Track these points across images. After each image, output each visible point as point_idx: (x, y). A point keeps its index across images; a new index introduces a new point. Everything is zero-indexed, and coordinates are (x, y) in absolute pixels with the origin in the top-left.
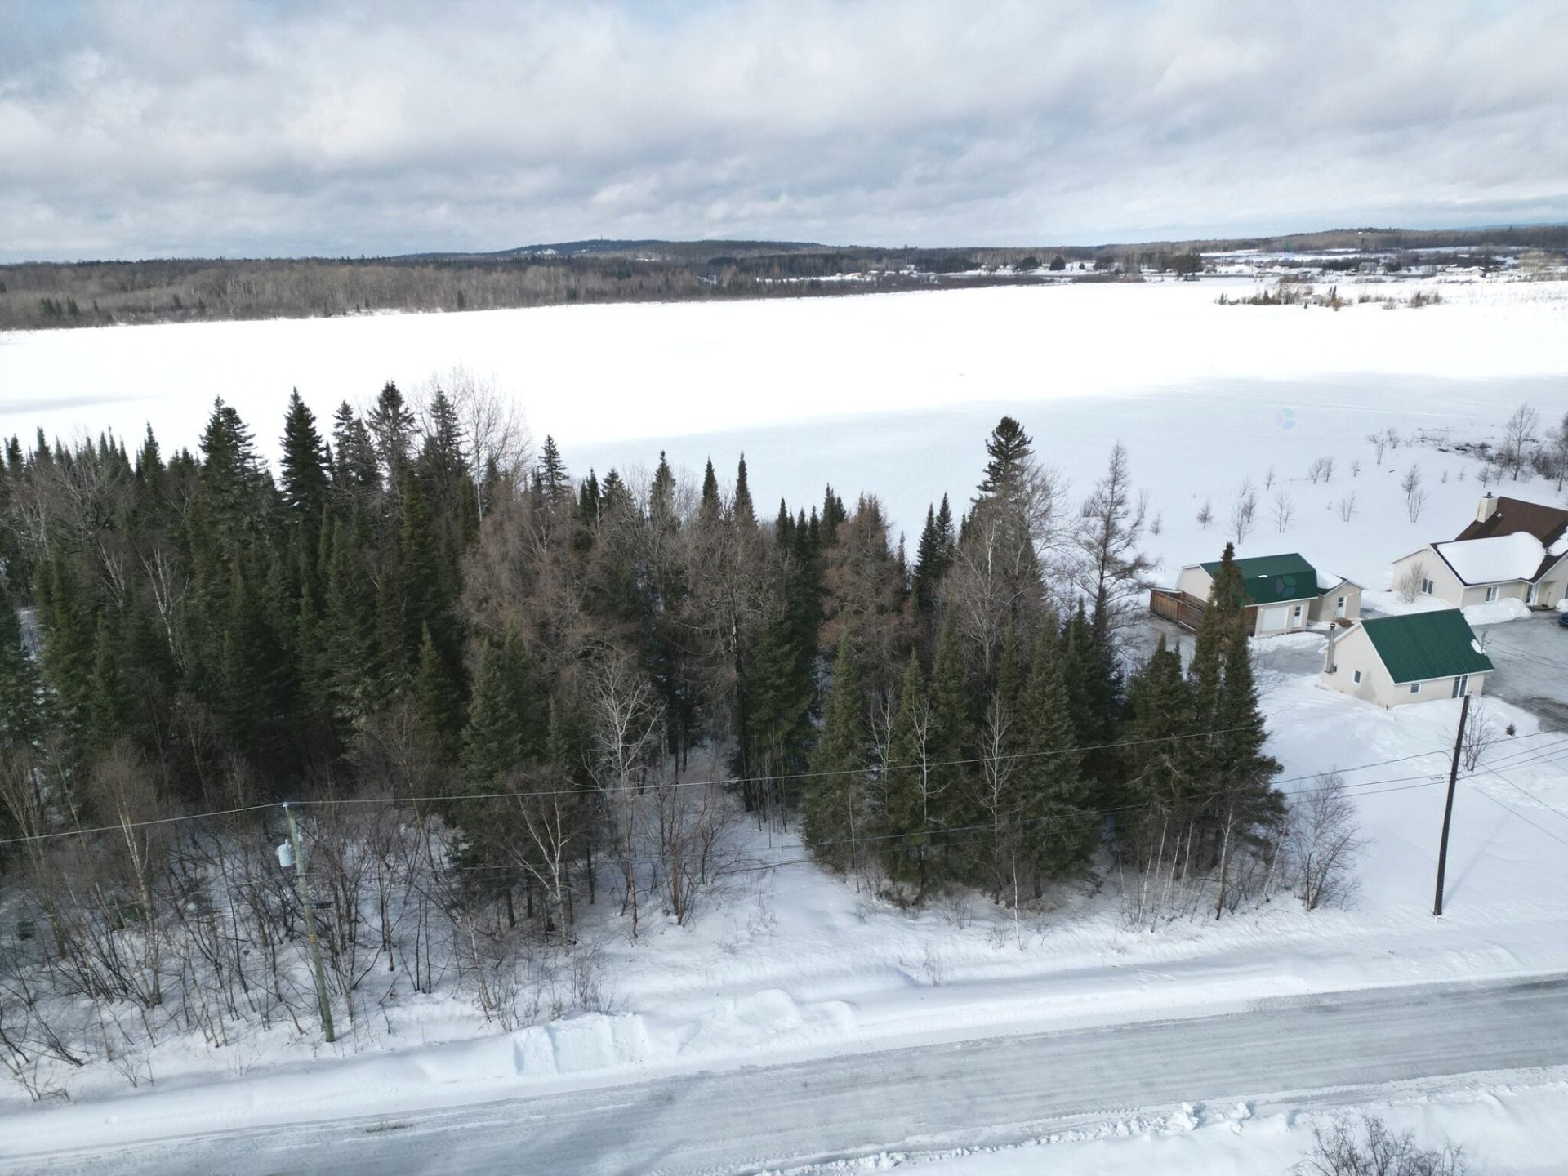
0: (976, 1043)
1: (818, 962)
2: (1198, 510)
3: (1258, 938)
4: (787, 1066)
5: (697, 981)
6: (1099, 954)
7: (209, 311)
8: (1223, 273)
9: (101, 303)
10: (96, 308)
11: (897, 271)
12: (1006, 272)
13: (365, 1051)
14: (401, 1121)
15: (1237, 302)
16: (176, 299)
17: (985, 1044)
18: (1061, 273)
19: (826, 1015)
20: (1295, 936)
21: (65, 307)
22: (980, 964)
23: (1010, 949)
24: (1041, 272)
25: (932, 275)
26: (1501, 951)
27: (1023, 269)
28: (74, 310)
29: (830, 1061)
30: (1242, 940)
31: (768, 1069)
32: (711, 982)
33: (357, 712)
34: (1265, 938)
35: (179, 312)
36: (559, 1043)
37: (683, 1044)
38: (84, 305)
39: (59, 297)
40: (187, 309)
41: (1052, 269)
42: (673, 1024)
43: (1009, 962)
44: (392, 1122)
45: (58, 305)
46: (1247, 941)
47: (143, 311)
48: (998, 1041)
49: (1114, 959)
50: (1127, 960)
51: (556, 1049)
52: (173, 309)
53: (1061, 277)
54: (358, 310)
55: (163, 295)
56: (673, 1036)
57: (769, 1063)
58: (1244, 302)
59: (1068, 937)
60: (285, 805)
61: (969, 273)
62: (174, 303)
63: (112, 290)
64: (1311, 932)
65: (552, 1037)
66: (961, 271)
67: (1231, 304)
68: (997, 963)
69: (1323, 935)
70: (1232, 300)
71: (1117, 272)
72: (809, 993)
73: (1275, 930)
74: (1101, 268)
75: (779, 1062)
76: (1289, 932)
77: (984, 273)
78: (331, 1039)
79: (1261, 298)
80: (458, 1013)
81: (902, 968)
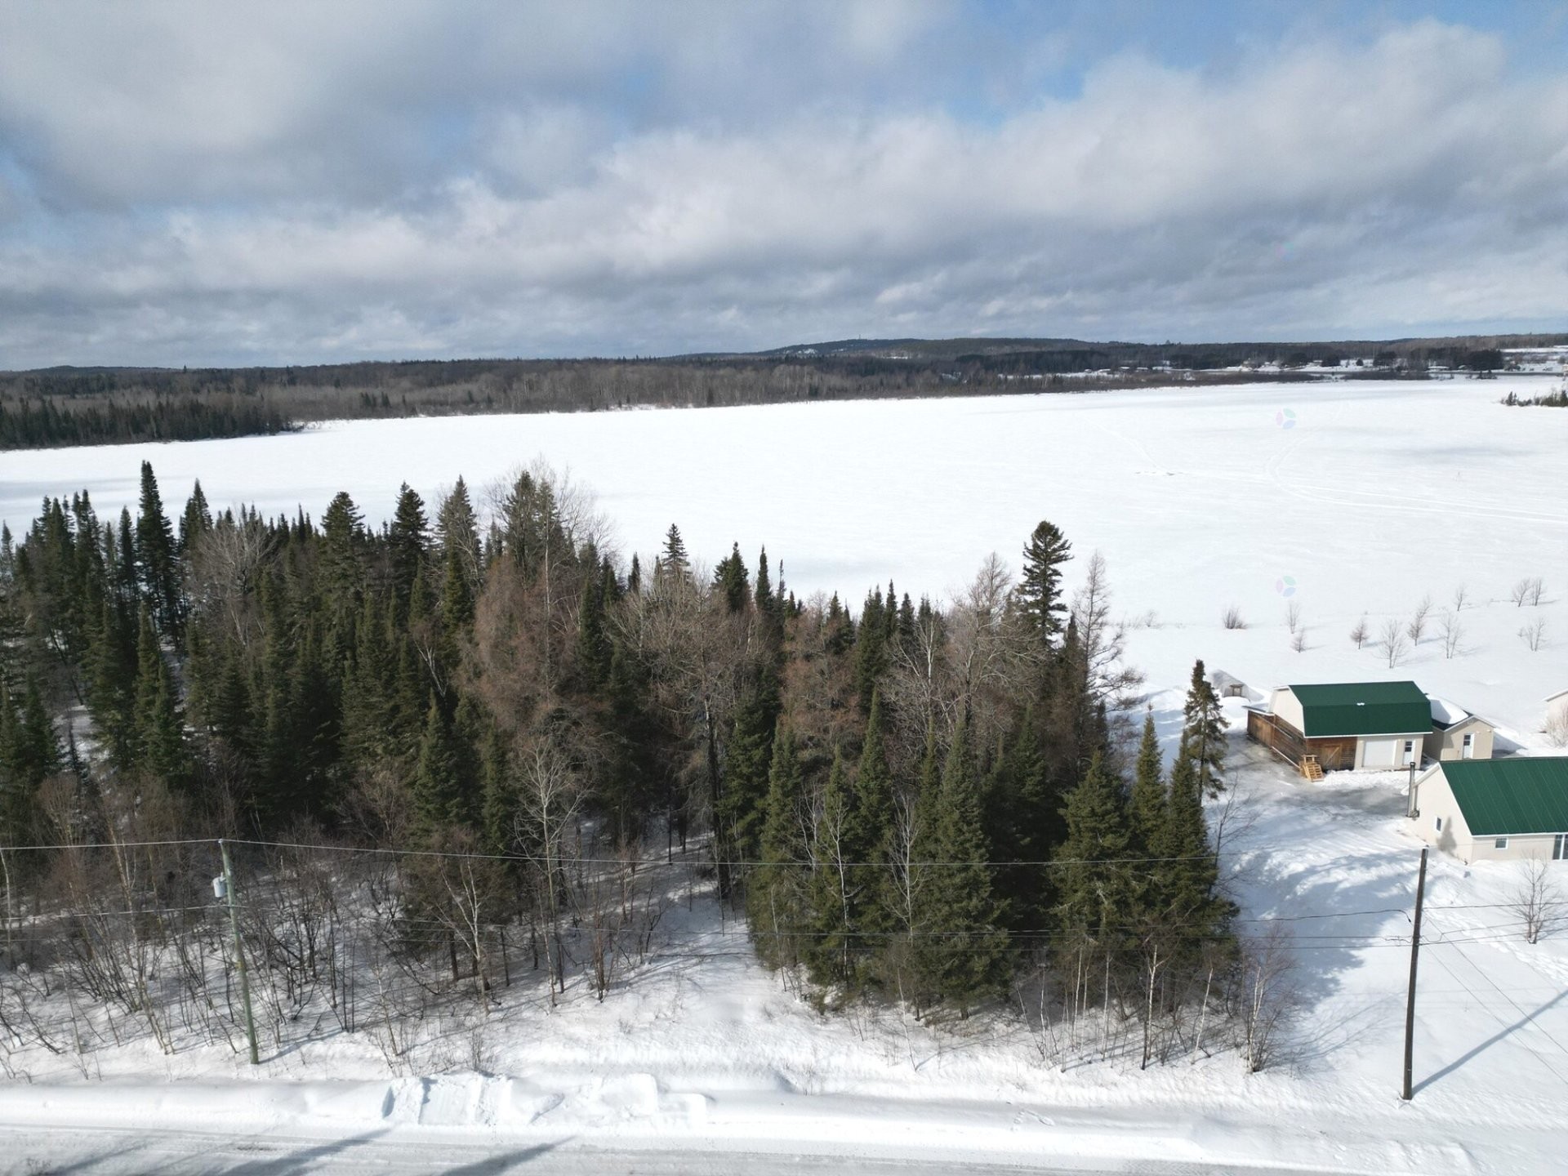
0: (817, 1158)
1: (706, 1054)
2: (1352, 628)
3: (1180, 1096)
4: (625, 1152)
5: (580, 1055)
6: (996, 1087)
7: (495, 405)
8: (1527, 371)
9: (409, 397)
10: (404, 401)
11: (1150, 367)
12: (1271, 368)
13: (280, 1077)
14: (270, 1144)
15: (1528, 403)
16: (470, 394)
17: (826, 1161)
18: (1335, 369)
19: (683, 1106)
20: (1221, 1099)
21: (380, 400)
22: (867, 1079)
23: (905, 1069)
24: (1310, 368)
26: (1458, 1152)
27: (1291, 365)
28: (386, 402)
29: (667, 1153)
30: (1161, 1095)
31: (606, 1151)
32: (595, 1059)
33: (379, 767)
34: (1187, 1097)
35: (471, 406)
36: (430, 1095)
37: (538, 1114)
38: (395, 399)
39: (376, 392)
40: (479, 403)
41: (1323, 365)
42: (537, 1092)
43: (899, 1082)
44: (262, 1144)
45: (375, 399)
46: (1164, 1097)
47: (444, 403)
48: (840, 1160)
49: (1010, 1094)
50: (1025, 1097)
51: (426, 1100)
52: (466, 403)
53: (1333, 373)
54: (620, 405)
55: (459, 390)
56: (532, 1105)
57: (609, 1146)
58: (1537, 402)
59: (972, 1065)
60: (220, 841)
61: (1230, 369)
62: (468, 398)
63: (421, 386)
64: (1243, 1097)
65: (427, 1089)
66: (1220, 367)
67: (1521, 404)
68: (885, 1081)
69: (1257, 1102)
70: (1521, 400)
71: (1399, 369)
72: (676, 1082)
73: (1202, 1089)
74: (1382, 364)
75: (618, 1147)
76: (1217, 1094)
77: (1245, 370)
78: (256, 1061)
79: (1558, 398)
80: (368, 1055)
81: (783, 1072)
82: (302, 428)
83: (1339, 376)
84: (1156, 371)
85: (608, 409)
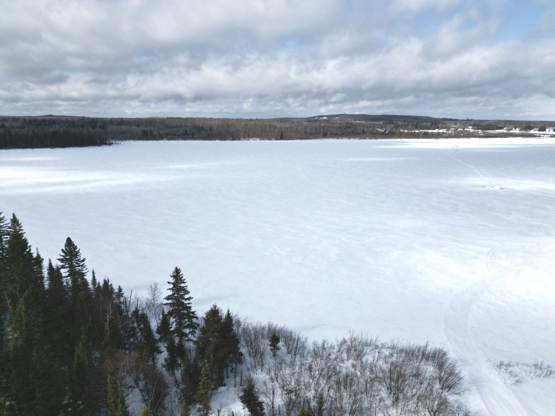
7: (195, 136)
9: (161, 132)
10: (159, 134)
11: (464, 129)
12: (517, 131)
16: (186, 131)
18: (544, 133)
21: (149, 133)
25: (480, 131)
27: (525, 130)
28: (151, 133)
35: (185, 136)
38: (155, 133)
39: (148, 129)
40: (189, 135)
41: (539, 131)
45: (147, 132)
47: (174, 135)
52: (184, 135)
53: (544, 134)
54: (245, 138)
55: (180, 130)
61: (498, 131)
62: (184, 133)
66: (494, 130)
77: (505, 131)
82: (112, 143)
83: (548, 136)
84: (466, 131)
85: (240, 140)
